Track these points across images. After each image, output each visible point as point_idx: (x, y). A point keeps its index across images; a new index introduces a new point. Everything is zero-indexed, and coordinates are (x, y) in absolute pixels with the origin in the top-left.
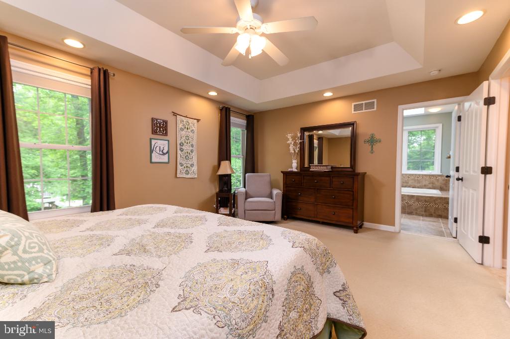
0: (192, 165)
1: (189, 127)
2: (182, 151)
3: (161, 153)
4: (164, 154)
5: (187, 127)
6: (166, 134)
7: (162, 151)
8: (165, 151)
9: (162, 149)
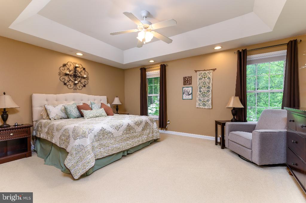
0: (208, 101)
1: (205, 76)
2: (200, 92)
3: (188, 94)
4: (189, 95)
5: (204, 76)
6: (191, 84)
7: (188, 93)
8: (190, 93)
9: (188, 92)
